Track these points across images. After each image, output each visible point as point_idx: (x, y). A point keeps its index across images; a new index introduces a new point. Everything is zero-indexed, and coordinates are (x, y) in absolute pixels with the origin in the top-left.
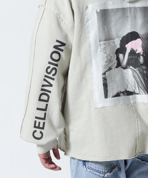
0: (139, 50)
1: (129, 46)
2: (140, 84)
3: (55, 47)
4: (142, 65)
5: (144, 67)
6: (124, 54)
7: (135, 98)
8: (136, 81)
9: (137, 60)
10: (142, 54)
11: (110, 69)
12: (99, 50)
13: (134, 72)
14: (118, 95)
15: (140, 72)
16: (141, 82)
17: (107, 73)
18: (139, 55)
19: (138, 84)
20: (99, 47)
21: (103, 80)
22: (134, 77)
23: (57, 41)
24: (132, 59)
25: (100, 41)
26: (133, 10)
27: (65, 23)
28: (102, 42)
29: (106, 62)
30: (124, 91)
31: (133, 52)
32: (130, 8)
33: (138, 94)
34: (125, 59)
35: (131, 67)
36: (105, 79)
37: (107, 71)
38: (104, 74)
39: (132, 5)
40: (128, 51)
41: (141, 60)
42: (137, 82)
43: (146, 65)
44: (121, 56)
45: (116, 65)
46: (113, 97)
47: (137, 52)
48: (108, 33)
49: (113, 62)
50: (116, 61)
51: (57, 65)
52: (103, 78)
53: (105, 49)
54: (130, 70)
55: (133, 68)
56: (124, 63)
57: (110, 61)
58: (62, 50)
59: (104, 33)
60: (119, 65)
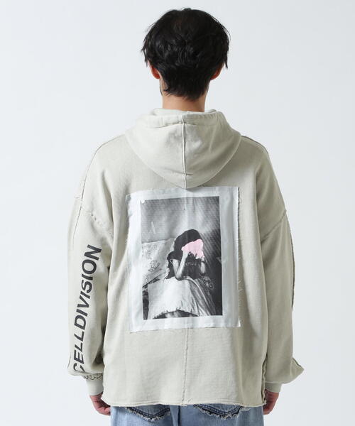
0: (200, 255)
1: (187, 249)
2: (201, 302)
3: (87, 254)
4: (203, 275)
5: (206, 278)
6: (180, 260)
7: (193, 321)
8: (195, 297)
9: (197, 269)
10: (203, 260)
11: (156, 280)
12: (141, 254)
13: (192, 284)
14: (163, 316)
15: (201, 285)
16: (202, 298)
17: (149, 285)
18: (199, 260)
19: (197, 301)
20: (142, 250)
21: (143, 295)
22: (193, 292)
23: (89, 246)
24: (190, 266)
25: (143, 243)
26: (191, 202)
27: (98, 223)
28: (145, 244)
29: (149, 270)
30: (175, 310)
31: (191, 258)
32: (187, 198)
33: (196, 316)
34: (179, 266)
35: (188, 278)
36: (146, 294)
37: (149, 283)
38: (145, 286)
39: (191, 194)
40: (185, 256)
41: (203, 268)
42: (196, 299)
43: (208, 276)
44: (175, 262)
45: (167, 274)
46: (155, 318)
47: (197, 258)
48: (156, 231)
49: (162, 271)
50: (167, 270)
51: (91, 278)
52: (144, 292)
53: (149, 252)
54: (186, 282)
55: (191, 279)
56: (179, 272)
57: (156, 269)
58: (97, 259)
59: (149, 231)
60: (172, 274)
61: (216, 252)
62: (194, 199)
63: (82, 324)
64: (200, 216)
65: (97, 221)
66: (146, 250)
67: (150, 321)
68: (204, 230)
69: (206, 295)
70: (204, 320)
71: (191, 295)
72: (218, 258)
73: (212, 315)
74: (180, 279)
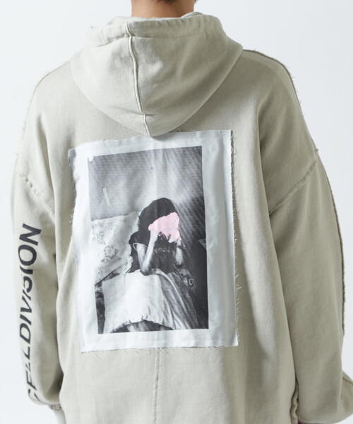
0: (175, 237)
1: (155, 228)
2: (176, 308)
3: (23, 237)
4: (180, 267)
5: (184, 272)
6: (147, 245)
7: (166, 337)
8: (168, 300)
9: (171, 257)
10: (179, 243)
11: (113, 275)
12: (91, 236)
13: (165, 281)
14: (124, 329)
15: (177, 282)
16: (179, 302)
17: (104, 283)
18: (174, 244)
19: (172, 307)
20: (92, 231)
21: (97, 297)
22: (165, 292)
23: (25, 226)
24: (160, 253)
25: (93, 220)
26: (160, 156)
27: (35, 191)
28: (96, 222)
29: (103, 261)
30: (140, 320)
31: (162, 241)
32: (155, 151)
33: (171, 329)
34: (146, 254)
35: (158, 271)
36: (100, 296)
37: (104, 279)
38: (99, 284)
39: (160, 145)
40: (153, 238)
41: (179, 256)
42: (170, 303)
43: (187, 268)
44: (140, 248)
45: (129, 266)
46: (114, 332)
47: (170, 241)
48: (111, 202)
49: (123, 262)
50: (130, 260)
51: (30, 272)
52: (97, 292)
53: (102, 234)
54: (156, 278)
55: (163, 274)
56: (146, 264)
57: (114, 258)
58: (36, 243)
59: (100, 203)
60: (136, 266)
61: (199, 232)
62: (165, 151)
63: (27, 337)
64: (173, 177)
65: (33, 188)
66: (97, 230)
67: (107, 335)
68: (180, 198)
69: (184, 297)
70: (182, 336)
71: (163, 298)
72: (201, 241)
73: (192, 328)
74: (146, 274)
